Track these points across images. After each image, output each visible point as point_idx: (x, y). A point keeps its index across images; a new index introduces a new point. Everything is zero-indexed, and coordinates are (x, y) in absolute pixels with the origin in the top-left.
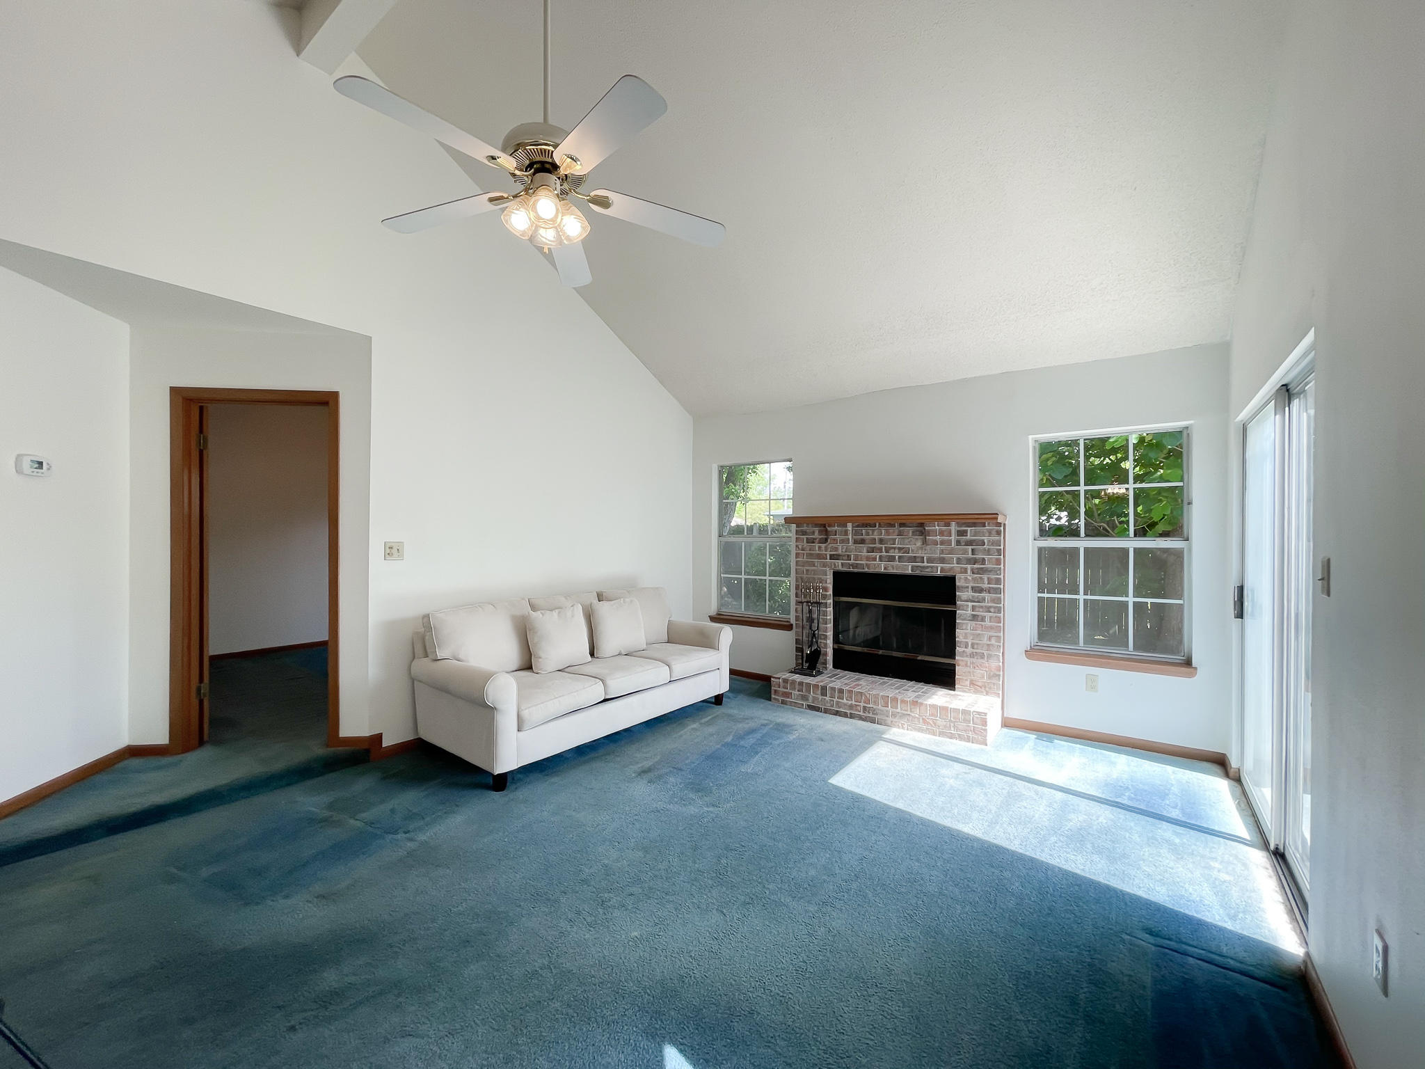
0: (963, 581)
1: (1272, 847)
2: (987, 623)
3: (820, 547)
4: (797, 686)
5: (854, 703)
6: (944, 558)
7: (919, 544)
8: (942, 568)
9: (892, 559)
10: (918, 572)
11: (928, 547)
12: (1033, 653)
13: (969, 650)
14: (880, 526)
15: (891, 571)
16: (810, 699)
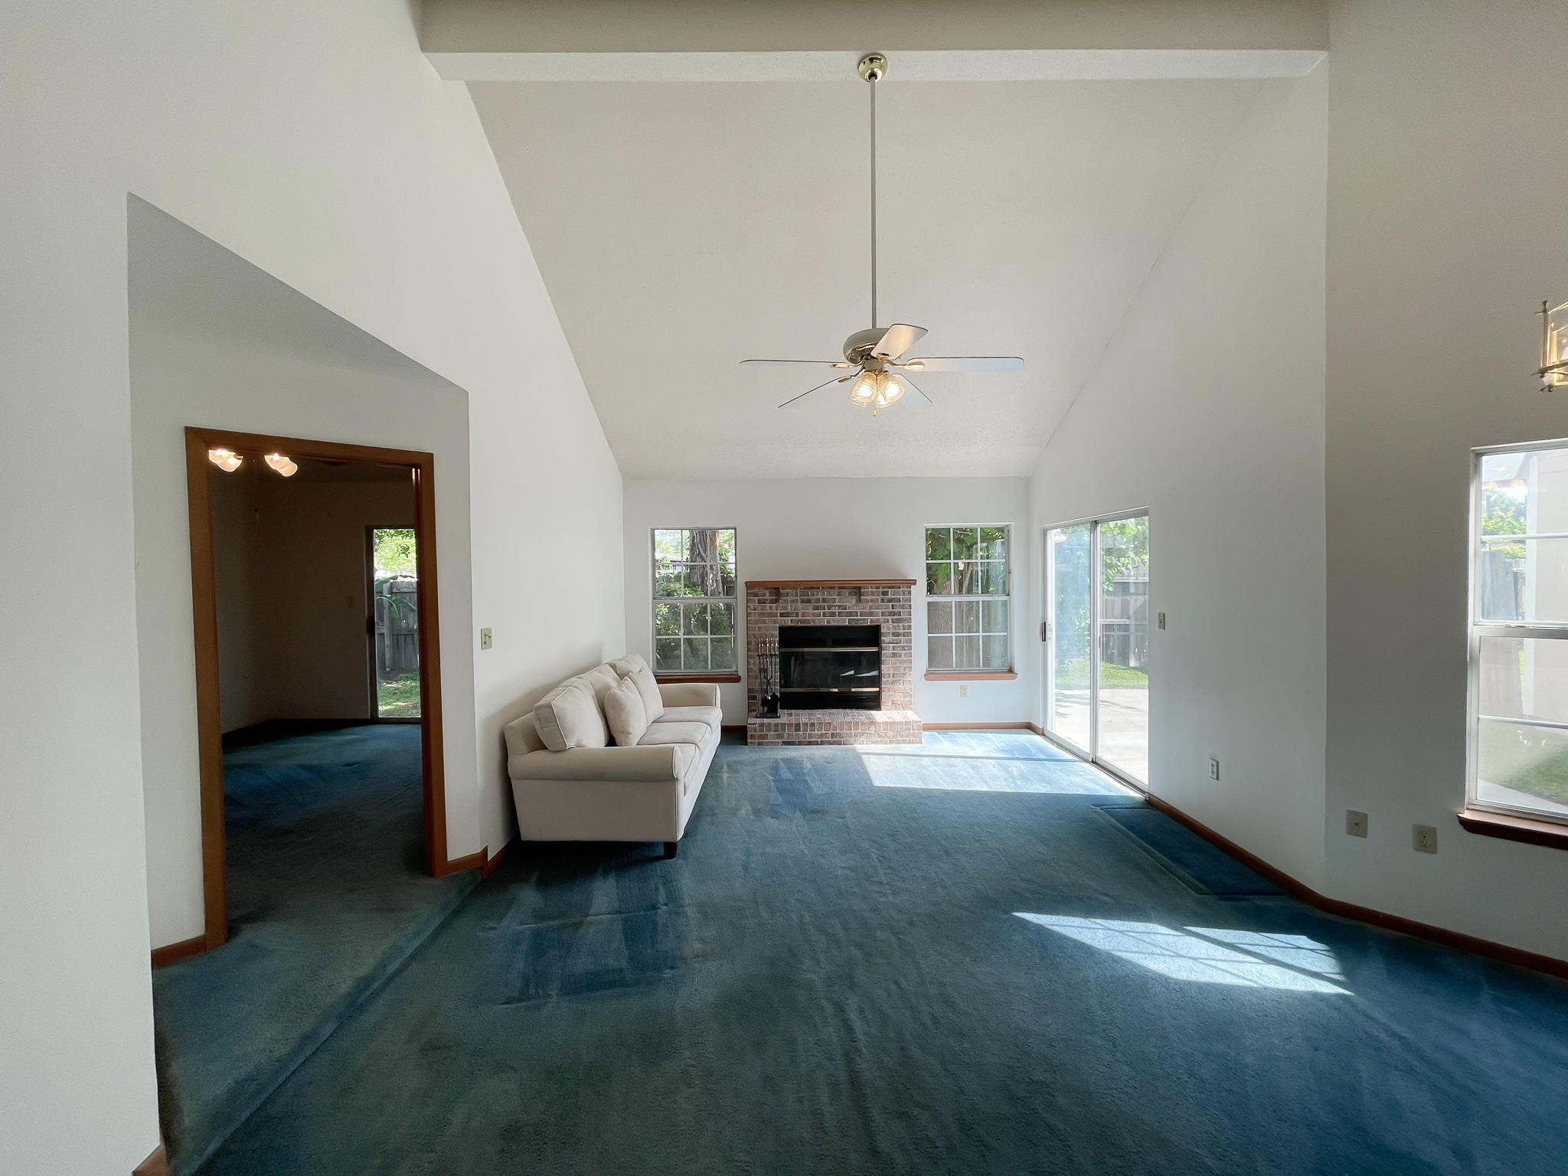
0: (886, 628)
1: (1091, 760)
2: (903, 658)
3: (771, 607)
4: (773, 728)
5: (823, 732)
6: (872, 612)
7: (854, 602)
8: (871, 620)
9: (833, 614)
10: (853, 624)
11: (861, 604)
12: (929, 676)
13: (891, 679)
14: (823, 588)
15: (833, 624)
16: (786, 736)
